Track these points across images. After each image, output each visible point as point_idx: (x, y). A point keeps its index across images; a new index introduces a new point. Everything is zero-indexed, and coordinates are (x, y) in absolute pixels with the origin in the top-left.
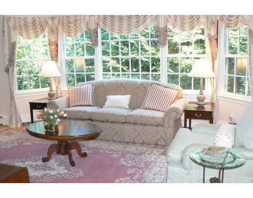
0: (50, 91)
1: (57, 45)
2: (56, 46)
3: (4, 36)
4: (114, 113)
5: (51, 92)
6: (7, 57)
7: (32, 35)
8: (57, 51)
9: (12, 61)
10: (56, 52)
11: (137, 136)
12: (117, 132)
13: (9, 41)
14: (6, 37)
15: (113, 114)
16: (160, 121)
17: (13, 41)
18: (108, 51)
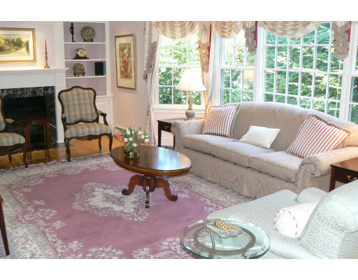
0: (189, 109)
1: (209, 48)
2: (207, 50)
3: (145, 34)
4: (238, 151)
5: (190, 111)
6: (146, 61)
7: (178, 34)
8: (209, 56)
9: (151, 67)
10: (207, 58)
11: (260, 191)
12: (237, 179)
13: (149, 41)
14: (147, 36)
15: (236, 153)
16: (292, 175)
17: (153, 41)
18: (325, 62)
